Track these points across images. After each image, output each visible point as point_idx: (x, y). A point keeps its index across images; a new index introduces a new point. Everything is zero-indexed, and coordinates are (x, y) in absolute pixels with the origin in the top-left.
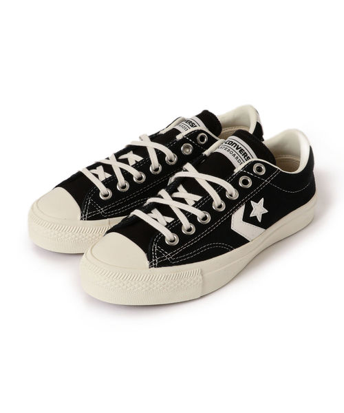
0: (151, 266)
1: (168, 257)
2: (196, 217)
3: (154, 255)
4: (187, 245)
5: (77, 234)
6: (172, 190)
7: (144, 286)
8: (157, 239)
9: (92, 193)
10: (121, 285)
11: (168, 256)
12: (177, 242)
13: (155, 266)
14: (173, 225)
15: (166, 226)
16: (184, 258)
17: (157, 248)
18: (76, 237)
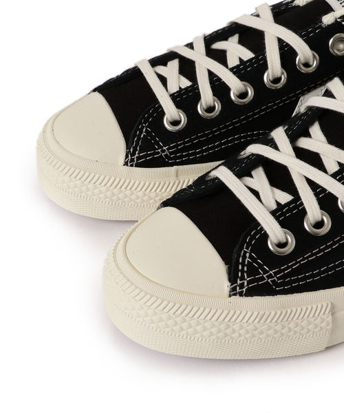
0: (233, 292)
1: (269, 277)
2: (337, 199)
3: (242, 271)
4: (309, 257)
5: (115, 191)
6: (298, 131)
7: (214, 330)
8: (253, 237)
9: (150, 116)
10: (170, 322)
11: (269, 275)
12: (289, 249)
13: (241, 294)
14: (287, 211)
15: (273, 213)
16: (302, 279)
17: (251, 257)
18: (114, 194)
